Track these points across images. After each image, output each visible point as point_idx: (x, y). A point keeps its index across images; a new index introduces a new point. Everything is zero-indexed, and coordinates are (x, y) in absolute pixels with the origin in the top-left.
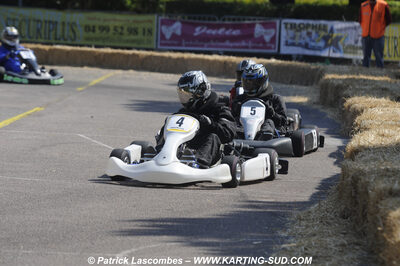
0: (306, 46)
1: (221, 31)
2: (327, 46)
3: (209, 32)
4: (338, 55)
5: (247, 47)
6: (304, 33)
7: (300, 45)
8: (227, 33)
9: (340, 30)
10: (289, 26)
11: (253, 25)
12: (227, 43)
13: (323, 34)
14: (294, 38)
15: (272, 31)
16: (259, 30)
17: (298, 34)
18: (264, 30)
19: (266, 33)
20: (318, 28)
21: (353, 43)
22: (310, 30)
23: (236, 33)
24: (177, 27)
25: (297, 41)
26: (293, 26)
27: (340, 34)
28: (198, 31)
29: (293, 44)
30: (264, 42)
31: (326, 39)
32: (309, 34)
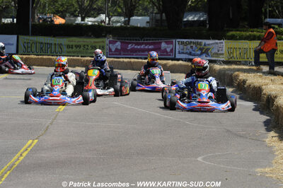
1: (143, 46)
3: (136, 47)
4: (208, 58)
6: (189, 46)
7: (186, 53)
8: (146, 47)
9: (209, 45)
10: (180, 43)
11: (161, 43)
12: (146, 53)
14: (183, 50)
16: (163, 45)
17: (186, 47)
19: (168, 47)
20: (197, 43)
21: (216, 51)
23: (151, 47)
24: (118, 45)
25: (185, 51)
26: (182, 43)
27: (209, 47)
28: (130, 47)
29: (183, 53)
31: (201, 49)
32: (191, 47)
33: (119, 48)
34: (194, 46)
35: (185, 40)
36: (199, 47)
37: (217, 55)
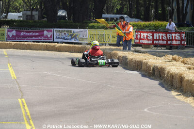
0: (64, 39)
1: (31, 34)
2: (72, 38)
3: (26, 34)
4: (76, 42)
5: (41, 39)
6: (63, 33)
7: (61, 38)
8: (34, 34)
9: (77, 32)
11: (44, 31)
12: (34, 38)
14: (59, 36)
15: (51, 33)
16: (46, 33)
17: (61, 34)
19: (48, 34)
20: (68, 31)
21: (82, 37)
22: (65, 32)
23: (37, 34)
24: (14, 33)
25: (60, 37)
26: (58, 31)
27: (77, 34)
28: (22, 34)
29: (59, 38)
30: (48, 37)
32: (65, 34)
34: (67, 33)
35: (60, 29)
36: (70, 34)
37: (82, 39)
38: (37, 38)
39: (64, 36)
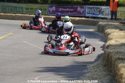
0: (93, 14)
1: (67, 9)
2: (100, 14)
3: (64, 10)
4: (103, 17)
5: (75, 14)
6: (93, 10)
7: (91, 13)
8: (69, 10)
9: (104, 9)
10: (88, 8)
11: (77, 8)
12: (69, 13)
13: (98, 10)
15: (83, 10)
16: (79, 9)
17: (91, 10)
18: (80, 9)
19: (81, 10)
20: (97, 8)
21: (108, 13)
22: (94, 9)
23: (72, 10)
24: (54, 8)
25: (91, 12)
26: (89, 8)
27: (104, 10)
28: (60, 9)
29: (89, 13)
30: (80, 13)
31: (99, 11)
32: (94, 10)
33: (54, 10)
34: (96, 10)
35: (91, 6)
38: (72, 13)
39: (94, 12)
